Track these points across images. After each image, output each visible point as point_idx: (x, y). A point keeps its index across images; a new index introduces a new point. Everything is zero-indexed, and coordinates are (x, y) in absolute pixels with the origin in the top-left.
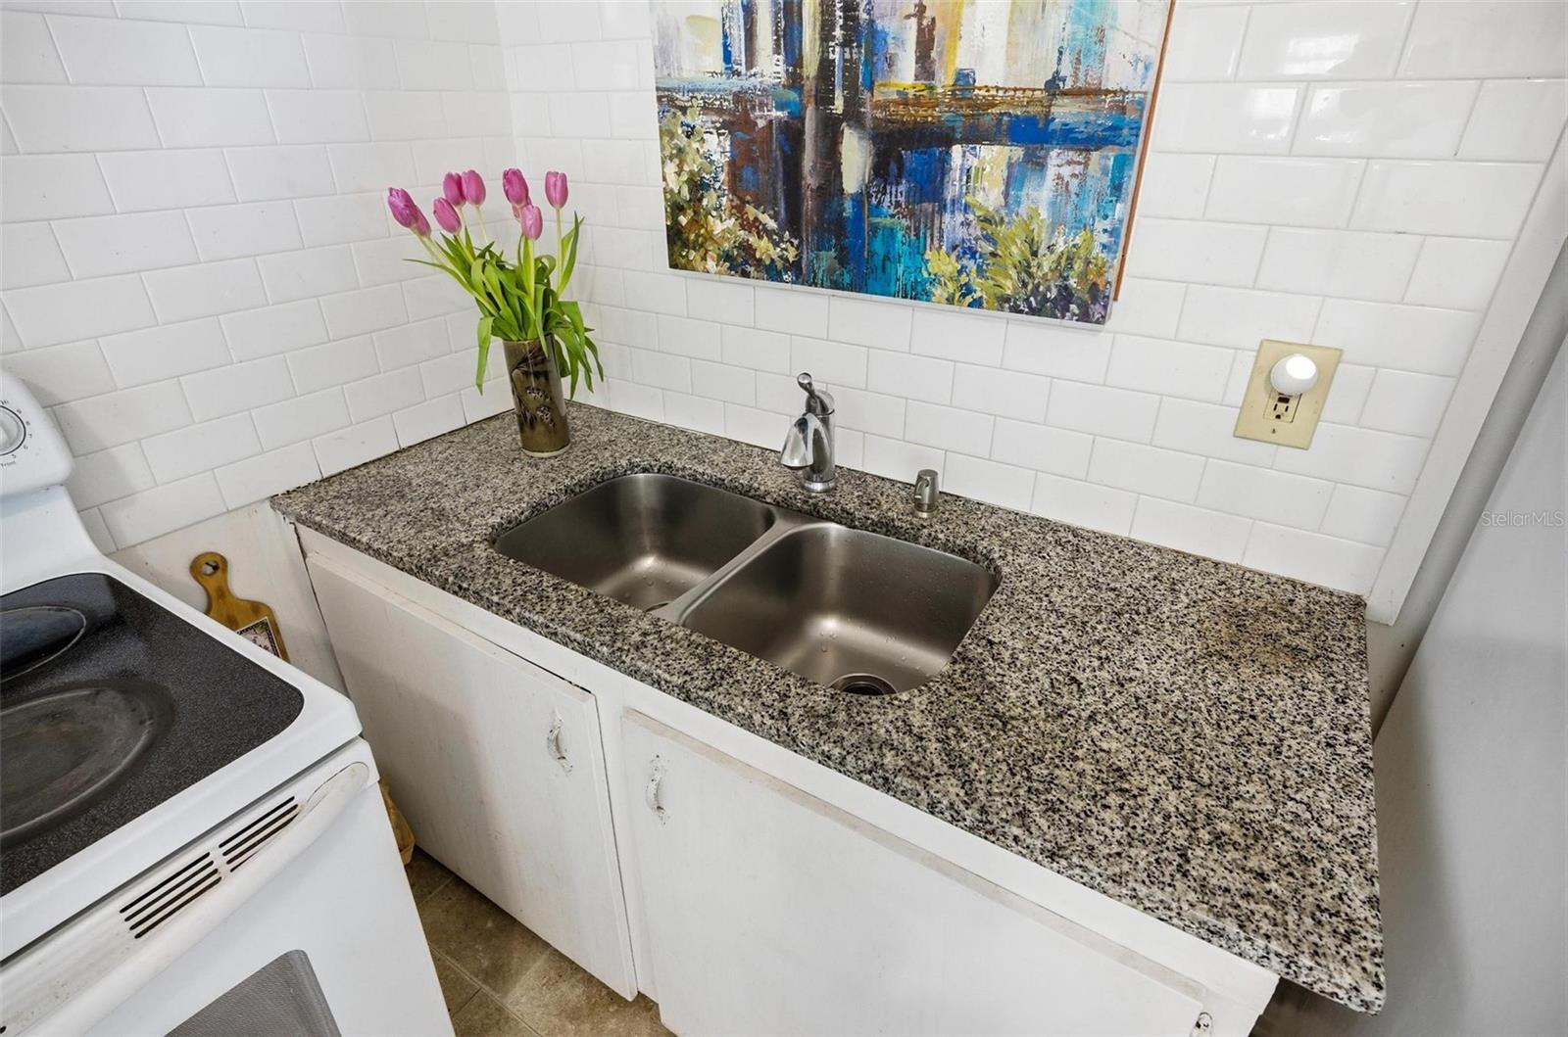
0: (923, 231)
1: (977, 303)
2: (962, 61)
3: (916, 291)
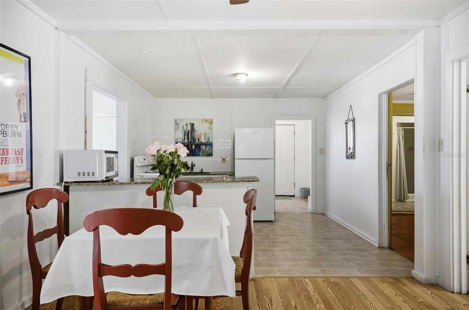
0: (199, 151)
1: (204, 156)
2: (201, 141)
3: (199, 155)
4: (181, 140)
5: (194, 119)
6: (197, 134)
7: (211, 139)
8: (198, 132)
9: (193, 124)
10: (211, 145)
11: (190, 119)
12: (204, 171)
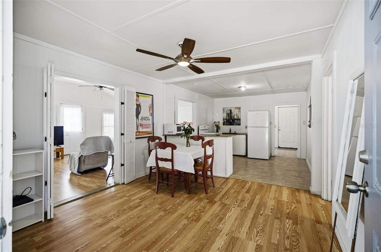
1: (236, 125)
2: (235, 118)
4: (225, 118)
5: (231, 107)
6: (233, 115)
7: (239, 117)
8: (233, 114)
9: (231, 110)
10: (240, 120)
11: (230, 108)
12: (236, 132)
